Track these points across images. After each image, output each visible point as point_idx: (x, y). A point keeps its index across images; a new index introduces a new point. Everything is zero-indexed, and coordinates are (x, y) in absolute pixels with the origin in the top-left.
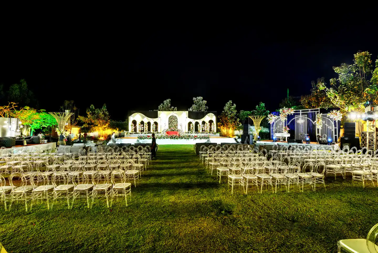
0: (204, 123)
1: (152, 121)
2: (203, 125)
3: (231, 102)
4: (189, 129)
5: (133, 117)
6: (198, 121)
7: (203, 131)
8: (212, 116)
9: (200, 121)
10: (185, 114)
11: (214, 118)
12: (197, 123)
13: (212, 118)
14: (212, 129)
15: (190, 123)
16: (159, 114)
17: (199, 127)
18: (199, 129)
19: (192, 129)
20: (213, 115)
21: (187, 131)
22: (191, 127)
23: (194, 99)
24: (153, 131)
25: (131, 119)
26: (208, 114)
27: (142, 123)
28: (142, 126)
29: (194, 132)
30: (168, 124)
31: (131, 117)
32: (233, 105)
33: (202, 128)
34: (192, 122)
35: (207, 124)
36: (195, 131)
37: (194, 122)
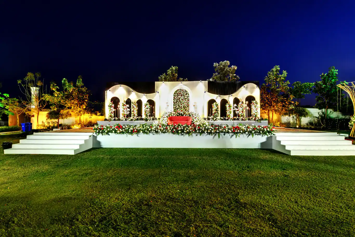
0: (236, 101)
1: (144, 98)
2: (235, 105)
3: (279, 69)
4: (210, 112)
5: (113, 91)
6: (226, 97)
7: (235, 115)
8: (254, 88)
9: (230, 99)
10: (202, 85)
11: (256, 93)
12: (224, 102)
13: (252, 93)
14: (253, 113)
15: (211, 102)
16: (157, 87)
17: (228, 109)
18: (228, 113)
19: (215, 113)
20: (255, 86)
21: (206, 116)
22: (214, 108)
23: (215, 64)
24: (147, 116)
25: (109, 95)
26: (245, 85)
27: (129, 102)
28: (128, 108)
29: (219, 117)
30: (173, 104)
31: (108, 91)
32: (281, 73)
33: (234, 111)
34: (215, 99)
35: (242, 103)
36: (221, 116)
37: (218, 99)
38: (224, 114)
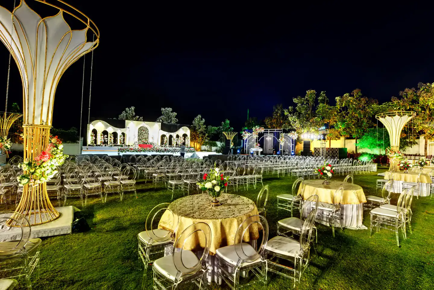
0: (178, 136)
1: (119, 131)
2: (177, 139)
3: (200, 117)
4: (162, 143)
5: (94, 125)
6: (172, 134)
7: (177, 144)
8: (187, 129)
9: (174, 135)
10: (157, 126)
11: (188, 132)
12: (171, 137)
13: (186, 132)
14: (186, 143)
15: (163, 136)
16: (127, 124)
17: (173, 141)
18: (173, 143)
19: (165, 143)
20: (188, 128)
21: (159, 144)
22: (165, 140)
23: (163, 109)
24: (121, 143)
25: (91, 127)
26: (183, 128)
27: (105, 133)
28: (106, 137)
29: (168, 146)
30: (137, 136)
31: (91, 124)
32: (202, 120)
33: (176, 142)
34: (166, 135)
35: (181, 137)
36: (169, 145)
37: (168, 134)
38: (170, 143)
